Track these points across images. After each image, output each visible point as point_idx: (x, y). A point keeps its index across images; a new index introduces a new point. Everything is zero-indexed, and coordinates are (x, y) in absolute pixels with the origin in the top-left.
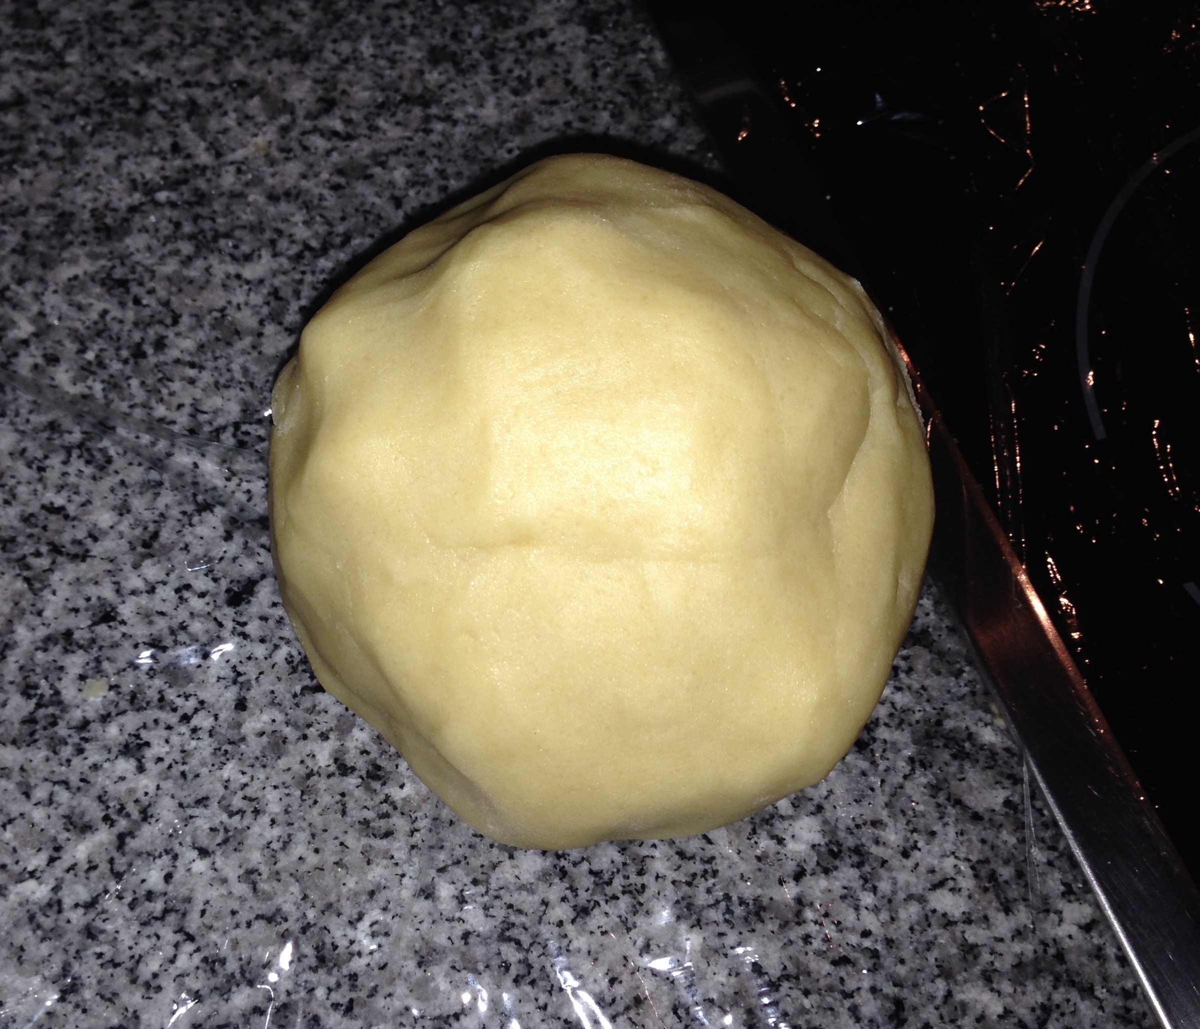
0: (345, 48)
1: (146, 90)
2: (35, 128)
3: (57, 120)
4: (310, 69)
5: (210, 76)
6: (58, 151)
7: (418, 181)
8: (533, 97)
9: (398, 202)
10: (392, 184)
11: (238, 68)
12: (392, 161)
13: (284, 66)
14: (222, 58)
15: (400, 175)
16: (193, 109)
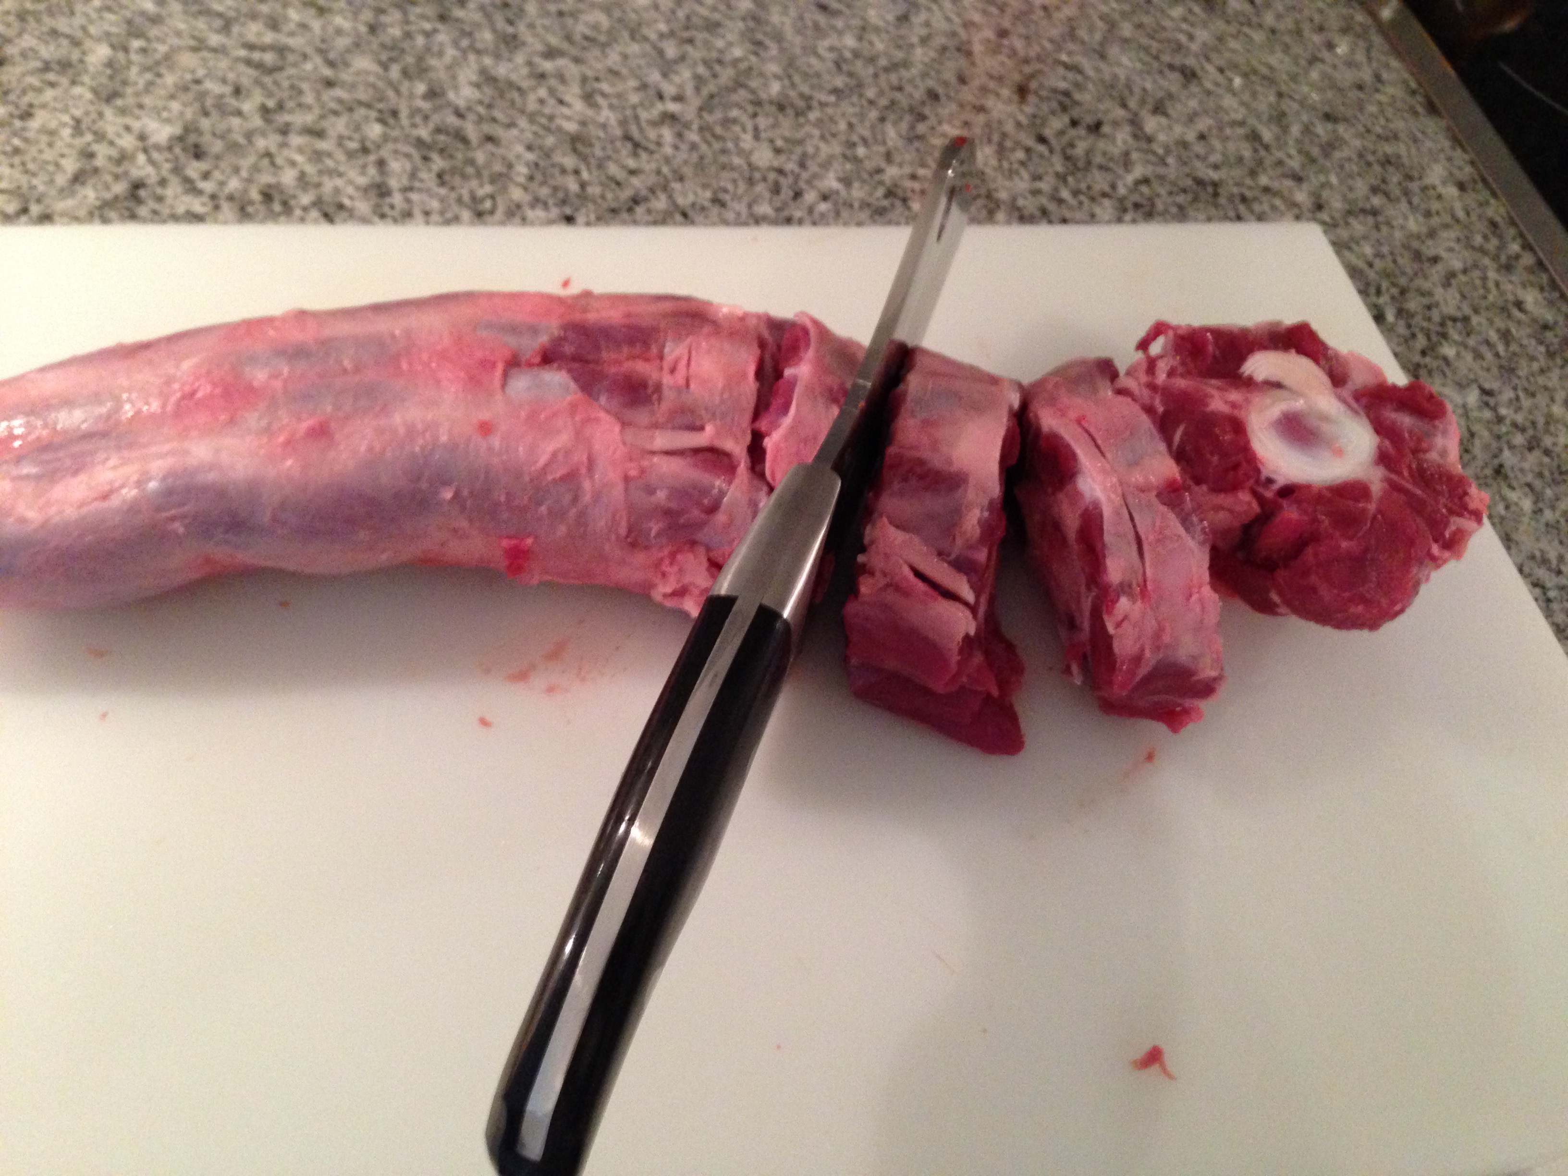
0: (1322, 178)
1: (1215, 185)
2: (1158, 195)
3: (1171, 193)
4: (1305, 186)
5: (1248, 181)
6: (1174, 210)
7: (1379, 255)
8: (1435, 221)
9: (1371, 265)
10: (1364, 255)
11: (1264, 180)
12: (1362, 243)
13: (1289, 183)
14: (1253, 173)
15: (1368, 250)
16: (1244, 199)
